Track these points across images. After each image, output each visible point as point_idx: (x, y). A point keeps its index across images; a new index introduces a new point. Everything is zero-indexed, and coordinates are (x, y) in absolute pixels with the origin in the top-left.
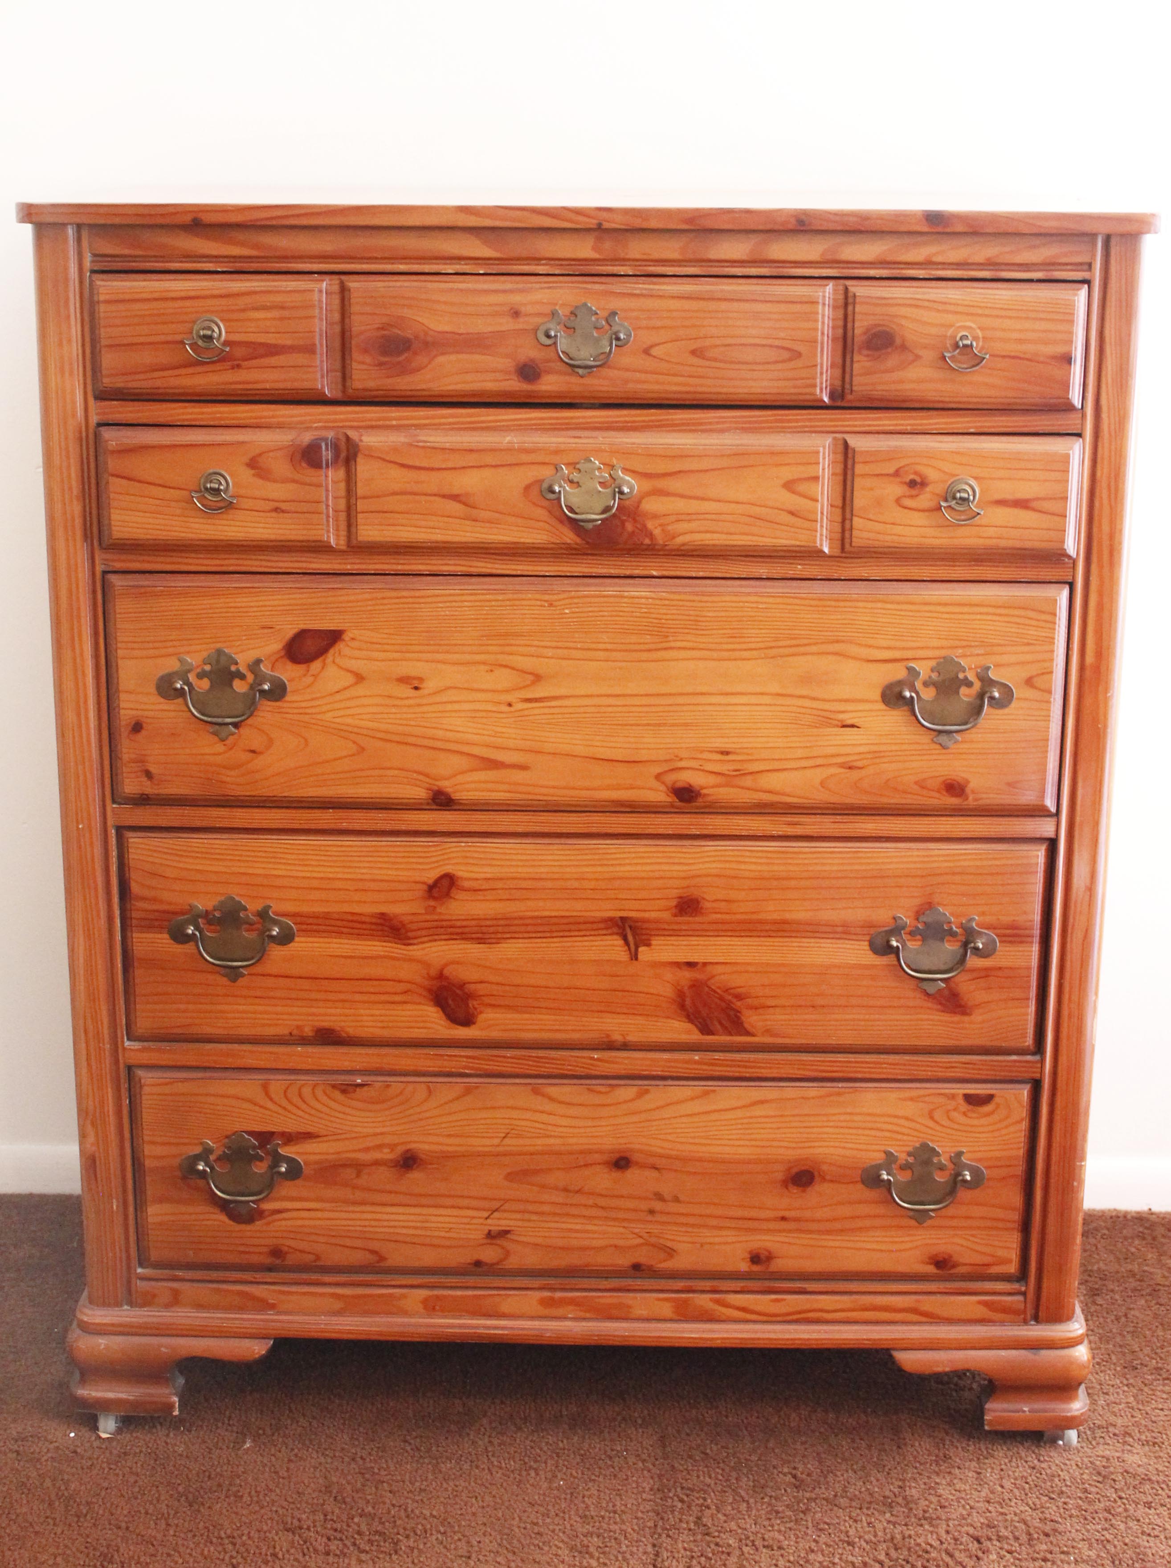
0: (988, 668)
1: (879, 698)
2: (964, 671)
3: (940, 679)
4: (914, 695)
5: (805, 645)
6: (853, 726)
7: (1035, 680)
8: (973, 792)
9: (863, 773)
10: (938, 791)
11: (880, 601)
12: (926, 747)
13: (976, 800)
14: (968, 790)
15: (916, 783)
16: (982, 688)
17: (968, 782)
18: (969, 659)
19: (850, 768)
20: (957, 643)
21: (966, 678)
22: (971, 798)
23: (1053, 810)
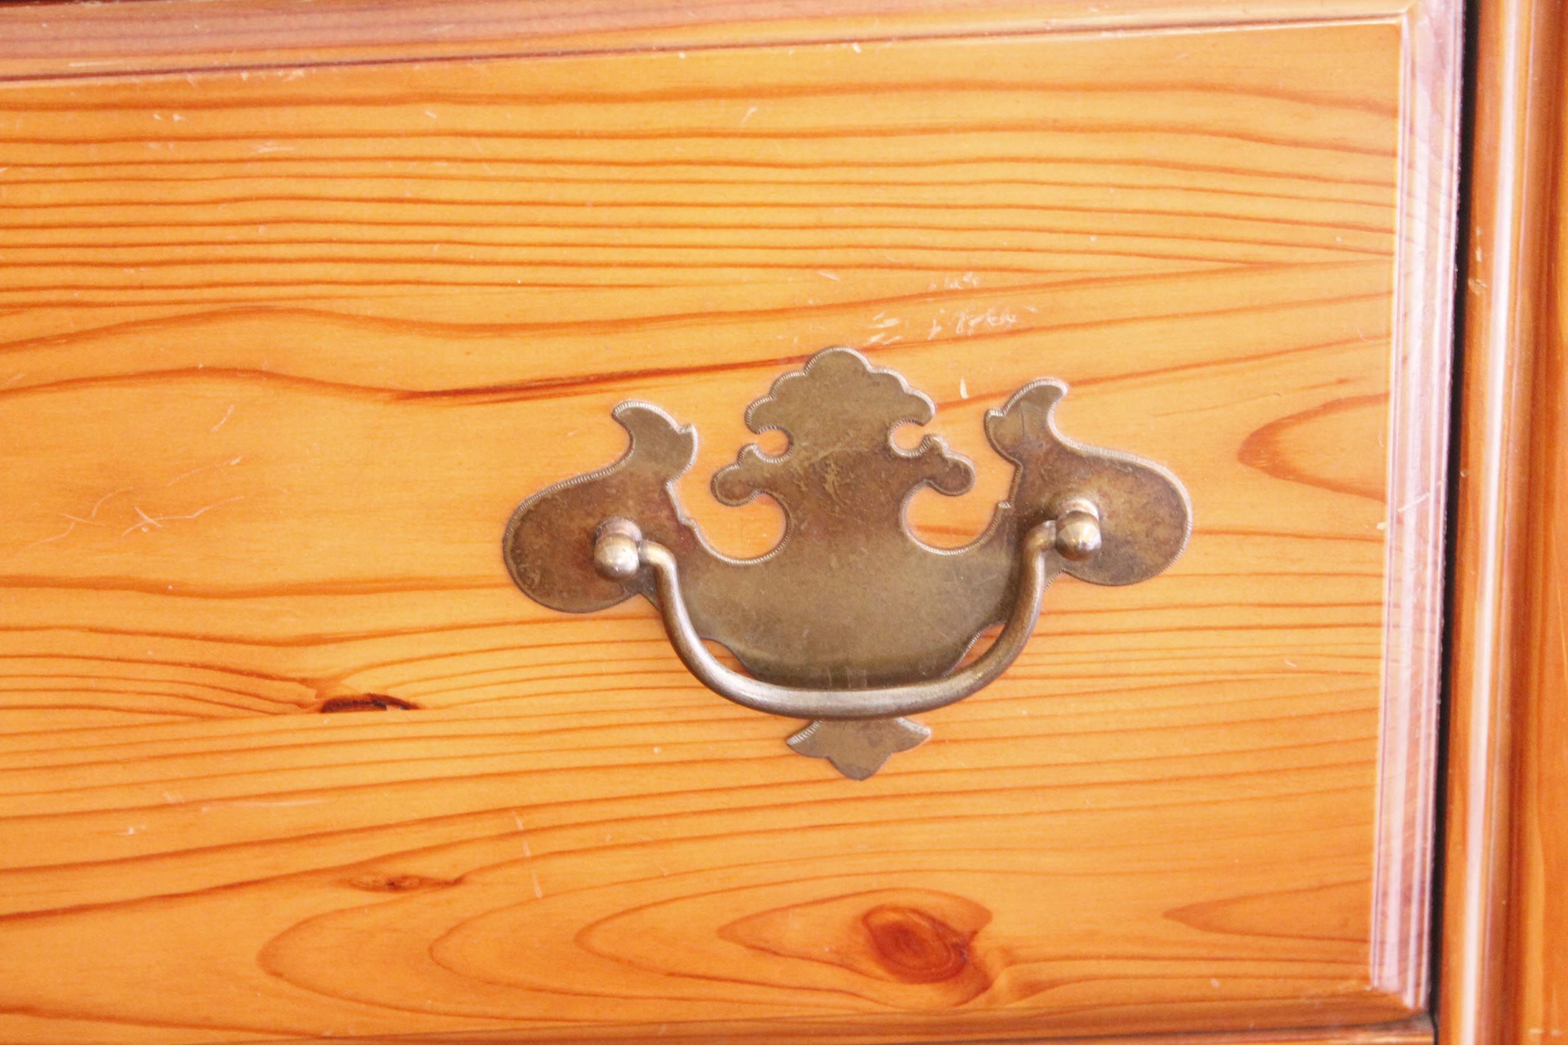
0: (1044, 397)
1: (498, 570)
2: (919, 418)
3: (796, 461)
4: (659, 556)
5: (71, 338)
6: (378, 702)
7: (1290, 440)
8: (1010, 958)
9: (461, 902)
10: (843, 963)
11: (434, 98)
12: (756, 775)
13: (1031, 988)
14: (981, 945)
15: (726, 932)
16: (1019, 491)
17: (983, 915)
18: (941, 355)
19: (394, 885)
20: (872, 283)
21: (931, 453)
22: (1002, 981)
23: (1413, 998)
